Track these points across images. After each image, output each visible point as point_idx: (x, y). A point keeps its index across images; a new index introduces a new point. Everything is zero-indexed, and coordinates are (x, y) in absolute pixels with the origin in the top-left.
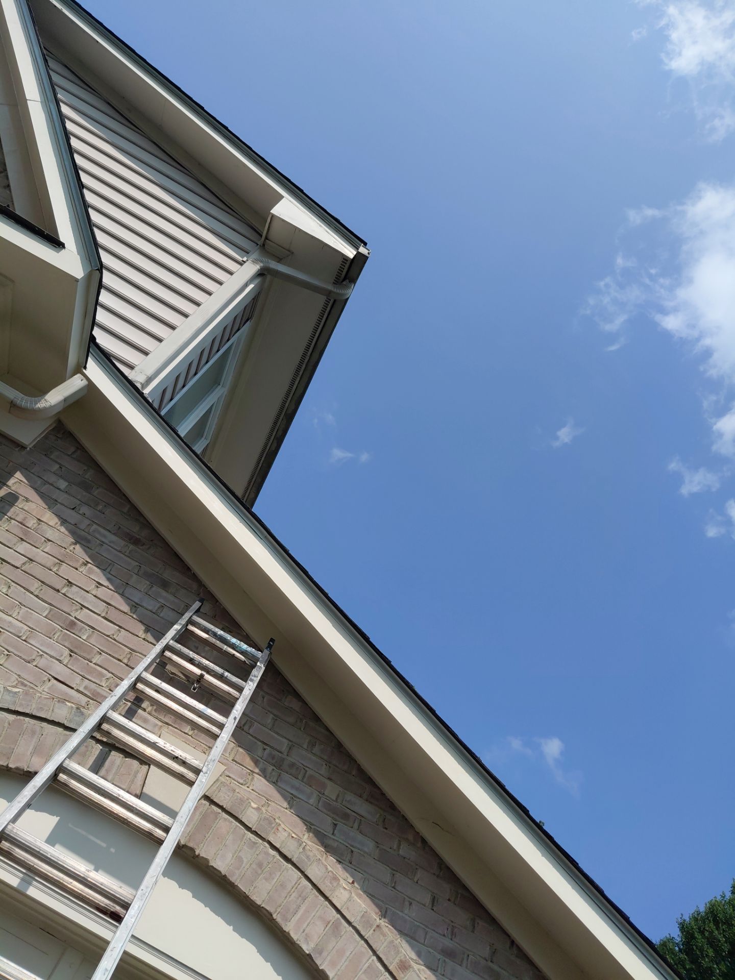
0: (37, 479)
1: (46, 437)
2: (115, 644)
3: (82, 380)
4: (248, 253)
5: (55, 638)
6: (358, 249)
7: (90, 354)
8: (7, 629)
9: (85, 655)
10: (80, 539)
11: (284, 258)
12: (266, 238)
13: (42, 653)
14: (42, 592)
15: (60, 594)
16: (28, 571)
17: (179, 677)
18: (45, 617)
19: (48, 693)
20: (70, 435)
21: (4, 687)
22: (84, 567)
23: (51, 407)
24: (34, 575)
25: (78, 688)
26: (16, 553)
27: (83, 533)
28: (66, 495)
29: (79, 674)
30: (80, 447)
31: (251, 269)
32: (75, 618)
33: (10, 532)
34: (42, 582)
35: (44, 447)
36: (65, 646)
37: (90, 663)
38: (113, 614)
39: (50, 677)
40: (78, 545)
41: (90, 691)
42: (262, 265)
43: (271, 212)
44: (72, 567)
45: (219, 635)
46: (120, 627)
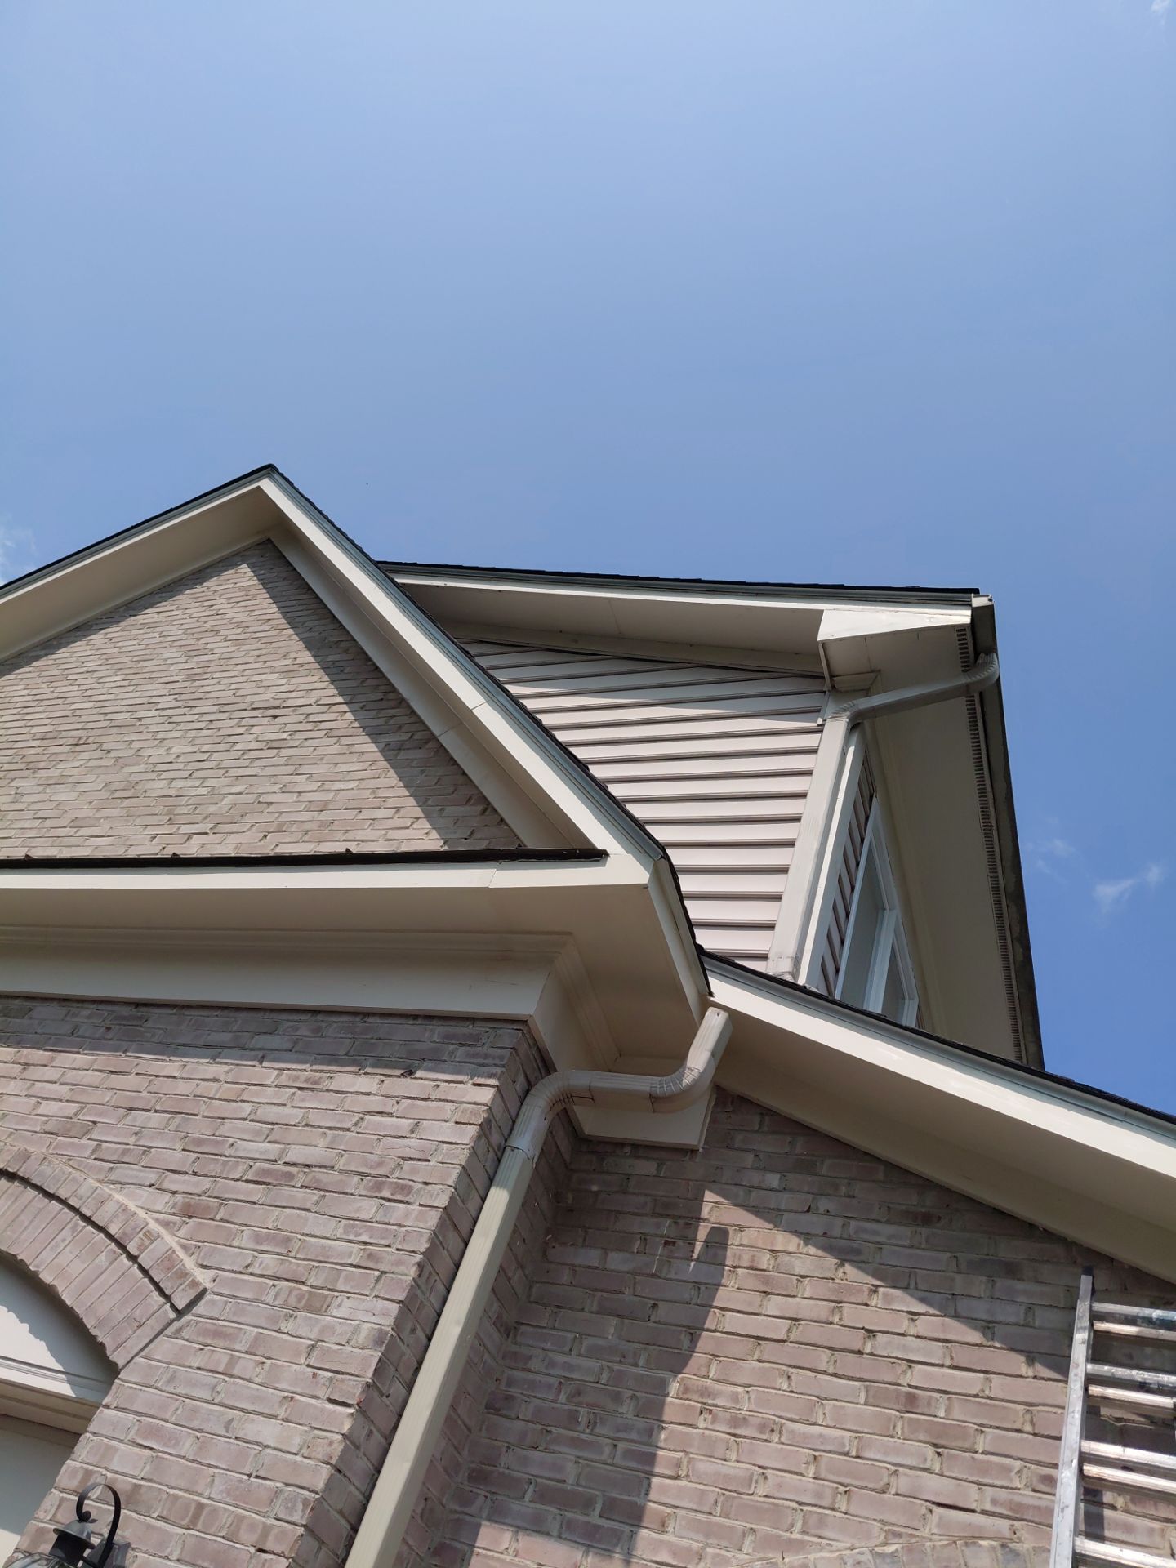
0: (734, 1189)
1: (714, 1121)
2: (994, 1406)
3: (718, 1015)
4: (819, 711)
5: (899, 1433)
6: (971, 605)
7: (708, 972)
8: (822, 1448)
9: (959, 1444)
10: (846, 1254)
11: (871, 684)
12: (832, 676)
13: (893, 1468)
14: (838, 1364)
15: (865, 1356)
16: (801, 1340)
17: (1133, 1421)
18: (865, 1405)
19: (940, 1535)
20: (743, 1100)
21: (871, 1552)
22: (875, 1296)
23: (702, 1075)
24: (812, 1342)
25: (983, 1508)
26: (769, 1319)
27: (843, 1243)
28: (786, 1195)
29: (970, 1482)
30: (766, 1112)
31: (836, 728)
32: (910, 1386)
33: (745, 1290)
34: (830, 1348)
35: (719, 1137)
36: (920, 1441)
37: (976, 1456)
38: (963, 1356)
39: (928, 1504)
40: (846, 1265)
41: (1002, 1505)
42: (848, 713)
43: (819, 639)
44: (858, 1304)
45: (1157, 1319)
46: (986, 1372)
